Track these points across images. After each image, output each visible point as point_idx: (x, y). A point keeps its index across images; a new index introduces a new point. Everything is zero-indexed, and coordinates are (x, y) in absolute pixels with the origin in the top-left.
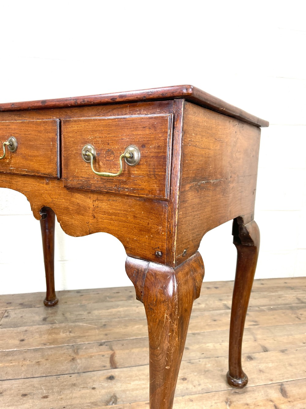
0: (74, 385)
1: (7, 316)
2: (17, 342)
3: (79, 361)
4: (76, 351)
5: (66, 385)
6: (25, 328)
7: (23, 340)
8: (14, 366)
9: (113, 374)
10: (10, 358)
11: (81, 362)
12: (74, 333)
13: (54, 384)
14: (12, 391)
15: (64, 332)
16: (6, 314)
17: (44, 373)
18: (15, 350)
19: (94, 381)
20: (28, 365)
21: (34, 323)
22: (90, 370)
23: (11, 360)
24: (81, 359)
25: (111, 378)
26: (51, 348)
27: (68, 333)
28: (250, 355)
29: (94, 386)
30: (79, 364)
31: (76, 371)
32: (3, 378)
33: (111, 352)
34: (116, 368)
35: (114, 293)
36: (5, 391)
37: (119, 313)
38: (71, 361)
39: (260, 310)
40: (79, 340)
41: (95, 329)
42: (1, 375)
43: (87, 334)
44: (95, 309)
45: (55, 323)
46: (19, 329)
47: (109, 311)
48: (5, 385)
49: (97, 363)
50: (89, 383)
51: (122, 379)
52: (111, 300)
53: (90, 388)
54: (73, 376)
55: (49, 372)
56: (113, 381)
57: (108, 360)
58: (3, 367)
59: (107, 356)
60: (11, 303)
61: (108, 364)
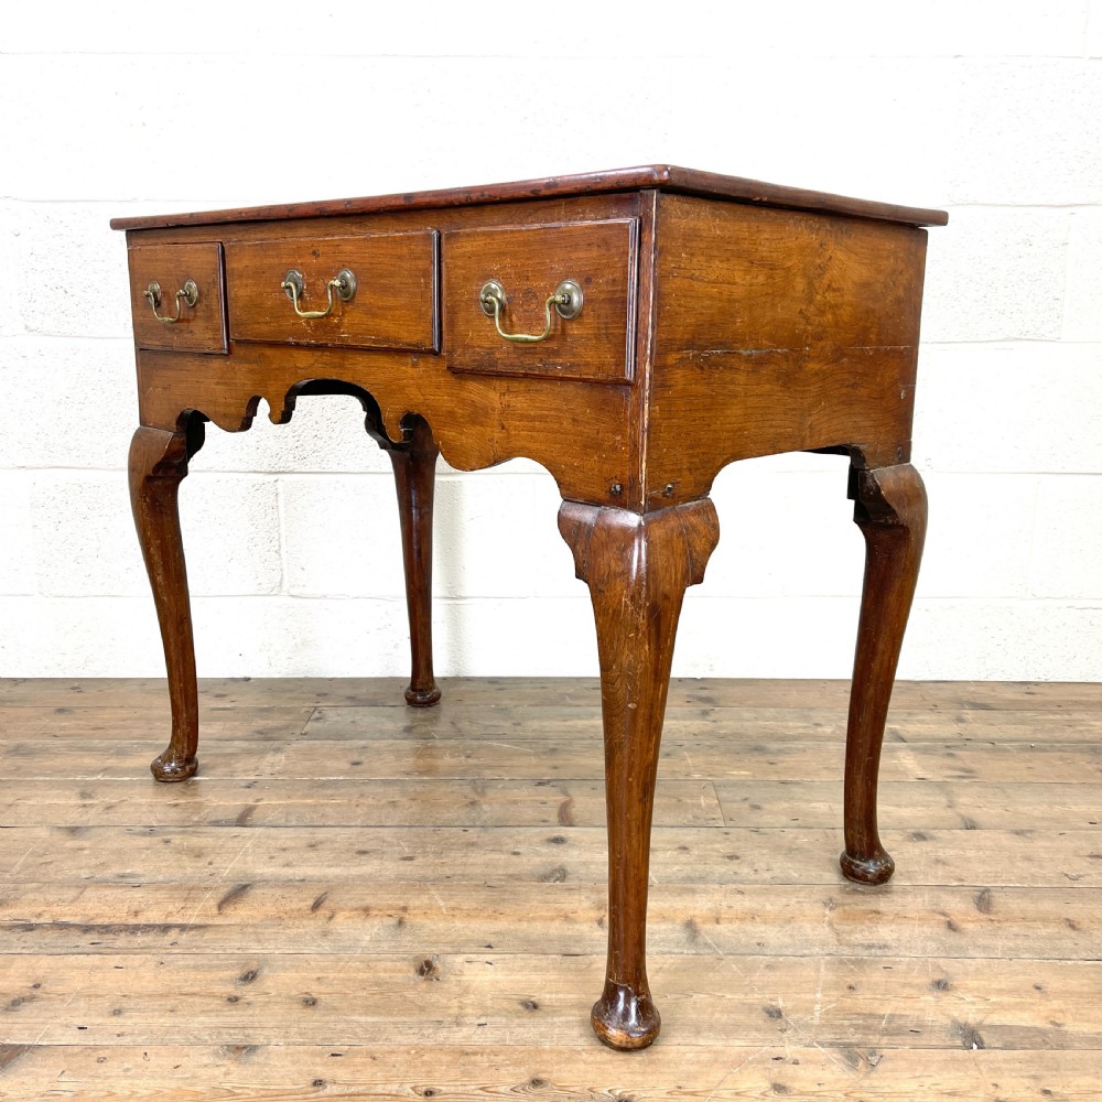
0: (473, 844)
1: (318, 719)
2: (347, 766)
3: (485, 807)
4: (479, 790)
5: (453, 844)
6: (363, 743)
7: (357, 764)
8: (339, 805)
9: (563, 835)
10: (329, 792)
11: (488, 810)
12: (478, 758)
13: (428, 839)
14: (336, 845)
15: (452, 756)
16: (316, 715)
17: (406, 821)
18: (341, 778)
19: (518, 842)
20: (369, 806)
21: (382, 735)
22: (511, 823)
23: (332, 795)
24: (490, 804)
25: (558, 841)
26: (423, 781)
27: (463, 758)
28: (922, 831)
29: (516, 850)
30: (486, 812)
31: (478, 823)
32: (316, 824)
33: (562, 798)
34: (571, 826)
35: (587, 689)
36: (321, 843)
37: (593, 730)
38: (467, 806)
39: (995, 747)
40: (488, 772)
41: (528, 755)
42: (312, 818)
43: (508, 763)
44: (533, 718)
45: (433, 738)
46: (348, 744)
47: (568, 723)
48: (321, 834)
49: (529, 813)
50: (507, 844)
51: (583, 844)
52: (576, 702)
53: (507, 852)
54: (471, 830)
55: (417, 820)
56: (562, 847)
57: (556, 811)
58: (315, 806)
59: (552, 804)
60: (326, 694)
61: (554, 818)
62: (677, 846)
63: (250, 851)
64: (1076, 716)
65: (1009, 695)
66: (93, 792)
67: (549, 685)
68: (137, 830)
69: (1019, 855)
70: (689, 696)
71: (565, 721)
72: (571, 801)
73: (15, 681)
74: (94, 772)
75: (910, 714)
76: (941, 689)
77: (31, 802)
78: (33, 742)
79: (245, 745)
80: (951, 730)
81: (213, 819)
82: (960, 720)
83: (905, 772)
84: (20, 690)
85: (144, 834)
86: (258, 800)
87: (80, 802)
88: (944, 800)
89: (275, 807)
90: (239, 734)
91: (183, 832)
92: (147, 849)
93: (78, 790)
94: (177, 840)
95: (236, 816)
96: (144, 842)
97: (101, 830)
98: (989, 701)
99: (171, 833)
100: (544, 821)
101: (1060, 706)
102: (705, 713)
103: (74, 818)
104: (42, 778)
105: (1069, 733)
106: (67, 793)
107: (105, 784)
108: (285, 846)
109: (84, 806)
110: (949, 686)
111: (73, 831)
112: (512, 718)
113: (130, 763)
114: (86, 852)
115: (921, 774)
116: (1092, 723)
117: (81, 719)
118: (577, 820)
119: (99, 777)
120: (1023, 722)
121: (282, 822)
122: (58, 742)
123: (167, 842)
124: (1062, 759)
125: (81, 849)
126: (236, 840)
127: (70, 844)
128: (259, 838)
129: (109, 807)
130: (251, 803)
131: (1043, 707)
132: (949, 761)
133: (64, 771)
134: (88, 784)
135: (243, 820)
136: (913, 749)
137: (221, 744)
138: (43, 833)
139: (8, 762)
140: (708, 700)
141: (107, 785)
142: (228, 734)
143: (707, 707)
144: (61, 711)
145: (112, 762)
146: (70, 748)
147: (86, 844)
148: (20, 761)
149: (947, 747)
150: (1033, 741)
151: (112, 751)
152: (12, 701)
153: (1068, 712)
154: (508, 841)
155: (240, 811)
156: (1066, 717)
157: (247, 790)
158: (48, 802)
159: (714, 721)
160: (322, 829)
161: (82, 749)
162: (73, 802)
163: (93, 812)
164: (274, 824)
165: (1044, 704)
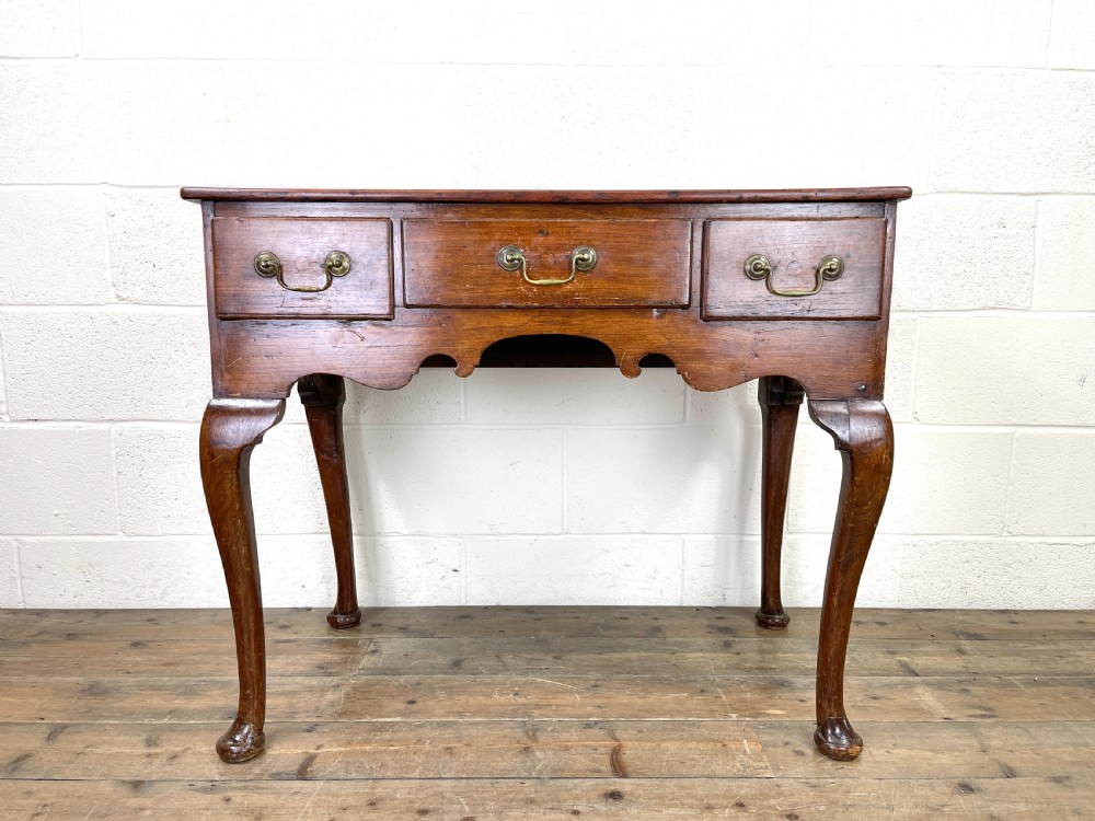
0: (532, 801)
1: (374, 652)
2: (401, 706)
3: (538, 754)
4: (531, 734)
5: (512, 800)
6: (415, 678)
7: (413, 702)
8: (396, 752)
9: (619, 788)
10: (387, 736)
11: (543, 758)
12: (525, 697)
13: (486, 795)
14: (397, 803)
15: (501, 694)
16: (372, 647)
17: (463, 772)
18: (396, 720)
19: (577, 798)
20: (428, 753)
21: (433, 670)
22: (565, 774)
23: (390, 740)
24: (543, 750)
25: (615, 796)
26: (476, 723)
27: (511, 696)
28: (966, 780)
29: (576, 808)
30: (540, 760)
31: (534, 775)
32: (375, 776)
33: (612, 743)
34: (625, 776)
35: (616, 618)
36: (382, 800)
37: (628, 664)
38: (521, 752)
39: (1002, 682)
40: (537, 712)
41: (571, 692)
42: (371, 769)
43: (553, 702)
44: (571, 651)
45: (482, 674)
46: (403, 679)
47: (604, 657)
48: (382, 789)
49: (582, 763)
50: (565, 800)
51: (641, 800)
52: (608, 633)
53: (567, 811)
54: (527, 783)
55: (474, 771)
56: (620, 804)
57: (607, 758)
58: (374, 753)
59: (603, 750)
60: (380, 625)
61: (606, 767)
62: (733, 802)
63: (311, 811)
64: (1062, 646)
65: (995, 624)
66: (158, 738)
67: (581, 615)
68: (199, 785)
69: (1067, 808)
70: (708, 626)
71: (601, 653)
72: (620, 746)
73: (97, 613)
74: (161, 715)
75: (913, 644)
76: (933, 618)
77: (98, 751)
78: (108, 679)
79: (308, 681)
80: (956, 663)
81: (274, 770)
82: (961, 652)
83: (929, 712)
84: (100, 622)
85: (205, 790)
86: (319, 747)
87: (146, 751)
88: (975, 743)
89: (335, 755)
90: (301, 669)
91: (245, 788)
92: (208, 809)
93: (144, 736)
94: (237, 797)
95: (296, 767)
96: (204, 800)
97: (165, 784)
98: (979, 631)
99: (232, 789)
100: (595, 771)
101: (1045, 636)
102: (727, 645)
103: (138, 771)
104: (112, 722)
105: (1061, 665)
106: (134, 739)
107: (171, 729)
108: (345, 805)
109: (149, 755)
110: (938, 615)
111: (137, 785)
114: (148, 813)
115: (945, 712)
116: (1078, 653)
117: (154, 654)
118: (630, 770)
119: (166, 721)
120: (1019, 654)
121: (342, 774)
122: (131, 680)
123: (228, 800)
124: (1069, 694)
125: (143, 809)
126: (297, 797)
127: (133, 802)
128: (319, 794)
129: (174, 757)
130: (312, 751)
131: (1029, 636)
132: (966, 699)
133: (132, 713)
134: (155, 728)
135: (303, 773)
136: (929, 684)
137: (284, 680)
138: (107, 788)
139: (81, 702)
140: (727, 630)
141: (173, 731)
142: (291, 669)
143: (728, 638)
144: (136, 644)
145: (179, 703)
146: (141, 687)
147: (148, 803)
148: (93, 702)
149: (959, 681)
150: (1036, 674)
151: (181, 690)
152: (92, 634)
153: (1054, 642)
154: (566, 796)
155: (301, 761)
156: (1053, 647)
157: (308, 734)
158: (114, 750)
159: (738, 653)
160: (382, 782)
161: (152, 688)
162: (137, 751)
163: (157, 762)
164: (335, 776)
165: (1031, 634)
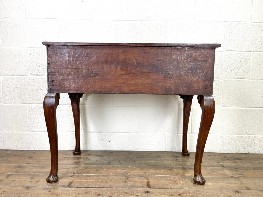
0: (126, 193)
1: (88, 160)
2: (95, 171)
3: (128, 182)
4: (127, 178)
5: (121, 193)
6: (99, 166)
7: (98, 171)
8: (93, 181)
10: (91, 178)
11: (130, 183)
12: (126, 170)
13: (115, 191)
14: (92, 193)
15: (120, 169)
17: (109, 186)
18: (94, 174)
19: (138, 193)
20: (101, 182)
21: (103, 164)
22: (135, 187)
23: (91, 179)
24: (130, 182)
25: (148, 192)
26: (113, 176)
27: (122, 170)
29: (138, 195)
31: (127, 187)
32: (87, 187)
33: (147, 181)
34: (150, 188)
35: (149, 154)
36: (89, 192)
37: (152, 163)
38: (124, 182)
39: (246, 169)
40: (129, 173)
41: (138, 169)
42: (86, 185)
43: (133, 171)
44: (137, 160)
45: (115, 165)
46: (95, 166)
47: (146, 162)
48: (88, 190)
49: (139, 185)
50: (135, 193)
51: (154, 193)
52: (147, 157)
53: (135, 195)
54: (126, 189)
55: (112, 186)
56: (149, 194)
57: (146, 184)
58: (87, 182)
59: (144, 182)
60: (90, 154)
61: (146, 186)
62: (178, 194)
63: (70, 194)
64: (261, 161)
65: (244, 156)
66: (34, 178)
67: (140, 153)
68: (43, 188)
70: (172, 156)
72: (149, 181)
73: (21, 150)
74: (35, 172)
75: (223, 161)
76: (228, 155)
77: (19, 180)
78: (22, 165)
79: (72, 166)
80: (234, 165)
81: (62, 185)
82: (235, 162)
83: (228, 175)
84: (22, 152)
85: (44, 189)
86: (73, 180)
87: (30, 180)
88: (239, 182)
89: (77, 182)
90: (70, 163)
91: (54, 189)
92: (45, 193)
93: (30, 177)
94: (52, 191)
95: (68, 184)
96: (44, 191)
97: (35, 188)
98: (240, 158)
99: (51, 189)
100: (143, 187)
101: (256, 159)
102: (177, 160)
103: (28, 184)
104: (23, 174)
106: (28, 178)
107: (37, 176)
108: (79, 193)
109: (31, 181)
111: (27, 188)
112: (133, 160)
113: (44, 170)
114: (29, 194)
115: (232, 175)
117: (34, 159)
118: (152, 186)
119: (36, 174)
120: (250, 163)
121: (79, 186)
122: (28, 165)
123: (50, 191)
125: (29, 193)
126: (68, 191)
127: (26, 191)
128: (73, 191)
129: (37, 182)
130: (72, 181)
131: (252, 159)
132: (237, 172)
133: (28, 172)
134: (33, 176)
135: (69, 186)
136: (227, 169)
137: (66, 166)
138: (20, 188)
139: (15, 169)
141: (38, 176)
142: (68, 163)
144: (30, 157)
145: (40, 170)
146: (31, 166)
147: (30, 191)
148: (18, 169)
149: (235, 169)
150: (254, 167)
151: (40, 167)
152: (19, 155)
154: (135, 192)
155: (69, 183)
156: (259, 161)
157: (71, 177)
158: (23, 180)
159: (179, 162)
160: (89, 188)
161: (33, 167)
162: (28, 180)
163: (33, 183)
164: (77, 187)
